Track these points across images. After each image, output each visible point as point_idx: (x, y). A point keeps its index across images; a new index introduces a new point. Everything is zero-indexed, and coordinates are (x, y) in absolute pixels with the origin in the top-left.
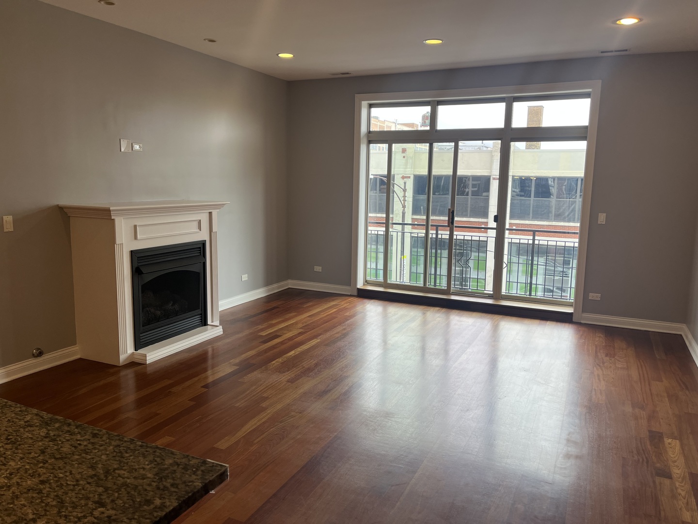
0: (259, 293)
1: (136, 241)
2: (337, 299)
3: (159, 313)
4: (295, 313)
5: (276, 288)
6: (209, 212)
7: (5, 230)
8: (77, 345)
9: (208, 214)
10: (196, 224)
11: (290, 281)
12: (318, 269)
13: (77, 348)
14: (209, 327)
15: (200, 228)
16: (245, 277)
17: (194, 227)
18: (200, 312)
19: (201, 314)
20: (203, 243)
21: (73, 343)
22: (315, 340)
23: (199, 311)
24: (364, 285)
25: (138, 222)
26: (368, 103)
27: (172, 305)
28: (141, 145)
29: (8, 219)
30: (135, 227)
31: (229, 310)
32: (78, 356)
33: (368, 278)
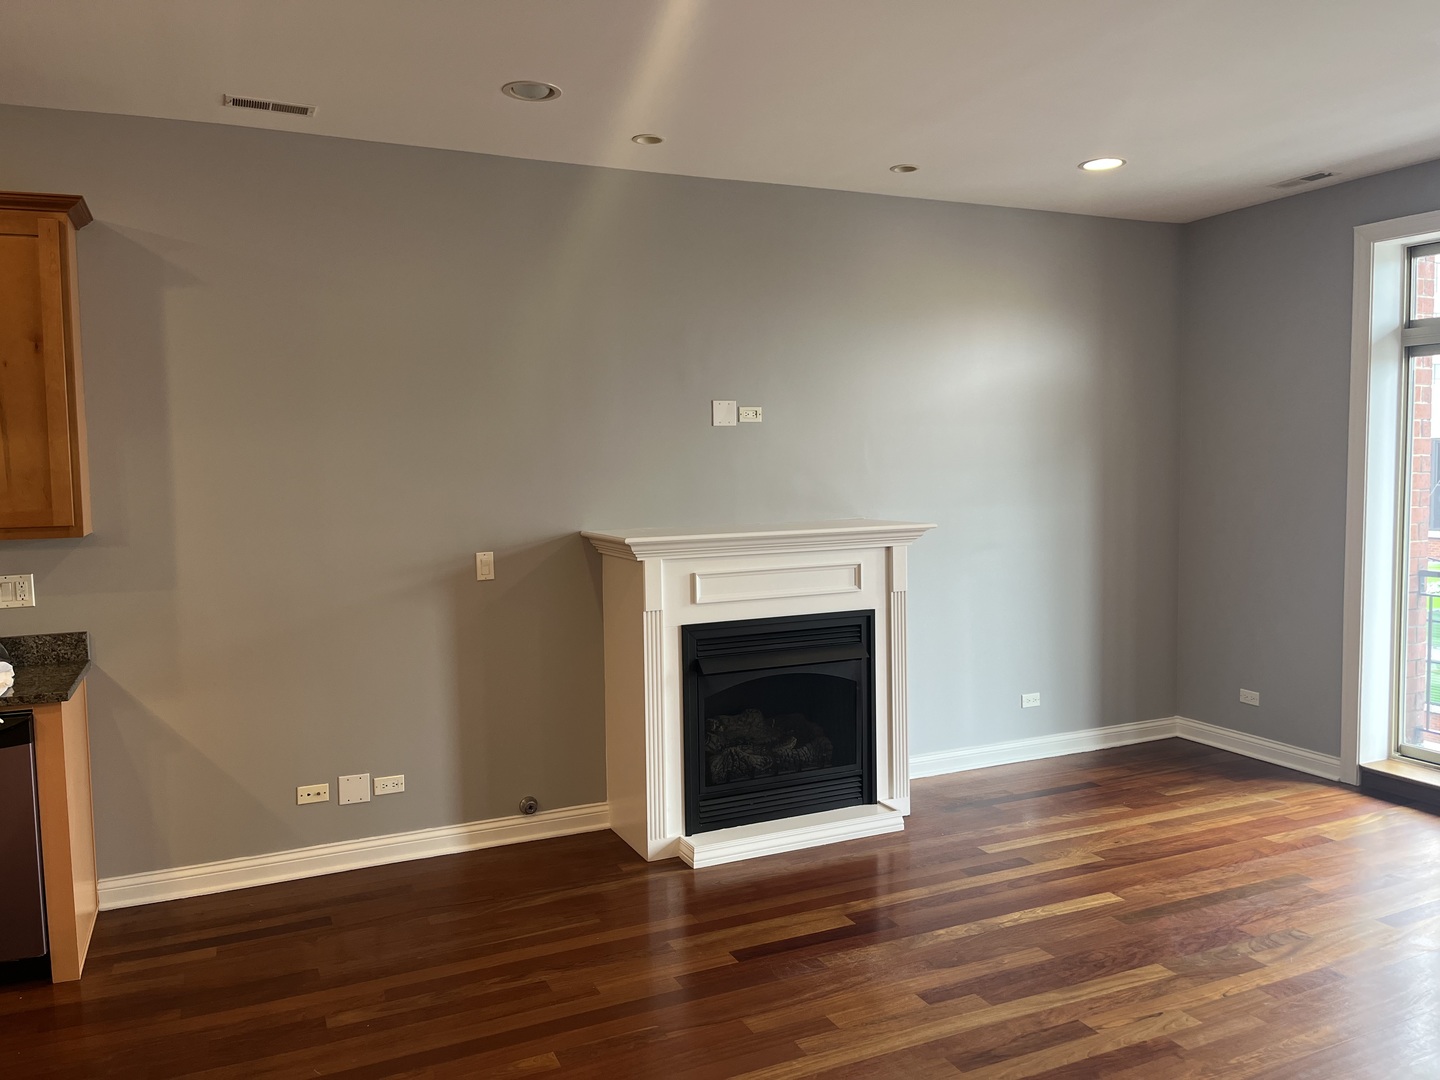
0: (1085, 741)
1: (693, 606)
2: (1286, 787)
3: (757, 760)
4: (1127, 809)
5: (1128, 734)
6: (888, 548)
7: (480, 577)
8: (607, 802)
9: (883, 553)
10: (849, 574)
11: (1178, 720)
12: (1249, 696)
13: (607, 808)
14: (878, 806)
15: (858, 583)
16: (1032, 700)
17: (845, 581)
18: (858, 771)
19: (861, 776)
20: (868, 617)
21: (600, 796)
22: (1109, 894)
23: (855, 769)
24: (1390, 758)
25: (699, 568)
26: (1403, 245)
27: (796, 748)
28: (759, 410)
29: (485, 558)
30: (693, 577)
31: (979, 774)
32: (606, 825)
33: (1404, 741)
